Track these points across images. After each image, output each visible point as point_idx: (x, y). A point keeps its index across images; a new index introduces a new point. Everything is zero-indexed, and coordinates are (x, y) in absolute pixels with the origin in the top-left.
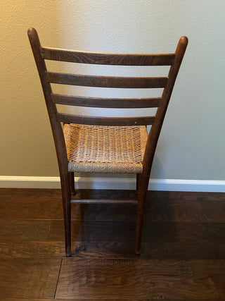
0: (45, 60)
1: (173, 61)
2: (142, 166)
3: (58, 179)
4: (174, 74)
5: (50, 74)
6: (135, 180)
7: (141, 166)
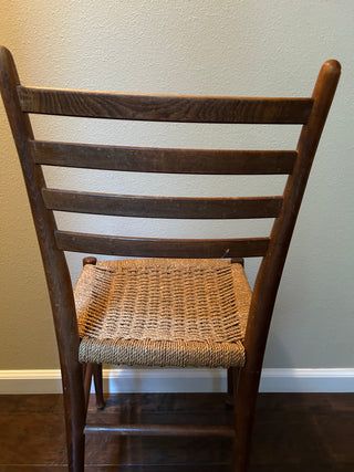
0: (30, 115)
1: (309, 113)
2: (242, 348)
3: (57, 374)
4: (310, 143)
5: (40, 144)
6: (224, 373)
7: (240, 348)
